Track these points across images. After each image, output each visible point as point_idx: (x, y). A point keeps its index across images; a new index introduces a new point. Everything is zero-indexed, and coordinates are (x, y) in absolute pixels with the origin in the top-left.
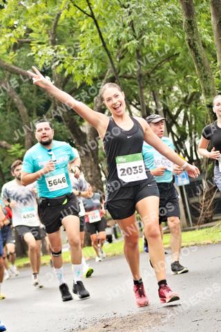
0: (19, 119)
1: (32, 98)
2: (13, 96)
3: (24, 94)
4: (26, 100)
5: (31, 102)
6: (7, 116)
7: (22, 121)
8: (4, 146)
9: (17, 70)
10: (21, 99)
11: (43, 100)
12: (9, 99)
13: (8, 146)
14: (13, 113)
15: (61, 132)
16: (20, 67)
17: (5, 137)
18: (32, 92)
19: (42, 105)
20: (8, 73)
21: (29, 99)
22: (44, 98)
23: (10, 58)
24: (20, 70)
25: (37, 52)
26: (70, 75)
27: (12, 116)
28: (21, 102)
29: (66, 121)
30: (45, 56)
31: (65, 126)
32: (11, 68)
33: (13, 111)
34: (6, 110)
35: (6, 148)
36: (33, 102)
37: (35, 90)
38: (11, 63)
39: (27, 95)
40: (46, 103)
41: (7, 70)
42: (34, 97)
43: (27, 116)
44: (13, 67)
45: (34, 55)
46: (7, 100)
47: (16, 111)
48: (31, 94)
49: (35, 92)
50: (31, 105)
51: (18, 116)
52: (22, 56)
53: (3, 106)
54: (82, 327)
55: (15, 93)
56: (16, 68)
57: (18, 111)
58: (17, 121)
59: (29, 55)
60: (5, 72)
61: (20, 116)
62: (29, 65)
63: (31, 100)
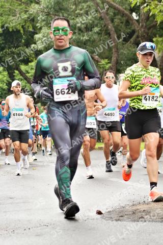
1: (121, 27)
2: (108, 24)
3: (116, 24)
4: (117, 28)
6: (102, 38)
8: (96, 59)
9: (115, 6)
10: (114, 27)
11: (129, 30)
12: (105, 26)
13: (99, 60)
14: (106, 37)
16: (117, 4)
18: (122, 23)
22: (130, 29)
24: (117, 6)
33: (106, 35)
34: (102, 34)
35: (97, 62)
37: (124, 22)
39: (118, 25)
40: (131, 33)
42: (123, 26)
44: (113, 3)
46: (103, 26)
47: (108, 35)
48: (121, 24)
49: (124, 24)
53: (100, 30)
55: (110, 22)
56: (115, 4)
62: (122, 3)
63: (120, 29)
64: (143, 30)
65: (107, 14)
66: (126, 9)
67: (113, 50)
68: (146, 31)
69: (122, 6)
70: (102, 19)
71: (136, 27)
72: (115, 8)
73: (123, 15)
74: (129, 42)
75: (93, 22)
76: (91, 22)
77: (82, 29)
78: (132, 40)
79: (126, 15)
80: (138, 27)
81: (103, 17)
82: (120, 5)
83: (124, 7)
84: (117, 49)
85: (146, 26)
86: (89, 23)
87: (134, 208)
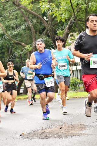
0: (31, 34)
1: (37, 25)
4: (35, 26)
5: (37, 27)
6: (26, 32)
7: (32, 35)
8: (23, 45)
9: (32, 13)
10: (33, 25)
11: (42, 27)
13: (25, 45)
14: (29, 31)
15: (49, 41)
16: (34, 11)
17: (24, 41)
18: (38, 23)
19: (41, 29)
20: (28, 13)
21: (36, 26)
22: (43, 26)
23: (30, 7)
24: (34, 12)
25: (42, 6)
26: (55, 17)
27: (28, 32)
28: (33, 27)
29: (52, 37)
30: (45, 8)
31: (51, 39)
32: (30, 12)
33: (29, 30)
34: (26, 30)
35: (24, 46)
36: (38, 27)
37: (39, 22)
38: (30, 9)
39: (35, 24)
40: (43, 28)
41: (28, 12)
42: (38, 25)
43: (35, 33)
44: (31, 11)
45: (40, 7)
47: (30, 30)
48: (37, 23)
49: (39, 23)
50: (37, 28)
51: (31, 33)
52: (35, 7)
54: (50, 127)
56: (32, 12)
57: (31, 31)
58: (30, 35)
59: (38, 6)
60: (27, 13)
61: (32, 33)
62: (37, 11)
63: (37, 26)
64: (50, 26)
65: (28, 18)
66: (39, 14)
67: (33, 39)
68: (52, 26)
69: (37, 13)
70: (26, 21)
71: (46, 24)
72: (32, 14)
73: (38, 18)
74: (42, 34)
75: (20, 23)
76: (19, 23)
77: (14, 28)
78: (44, 33)
79: (40, 18)
80: (46, 25)
81: (26, 20)
82: (35, 12)
83: (38, 13)
84: (35, 38)
85: (51, 24)
86: (18, 24)
87: (43, 131)
